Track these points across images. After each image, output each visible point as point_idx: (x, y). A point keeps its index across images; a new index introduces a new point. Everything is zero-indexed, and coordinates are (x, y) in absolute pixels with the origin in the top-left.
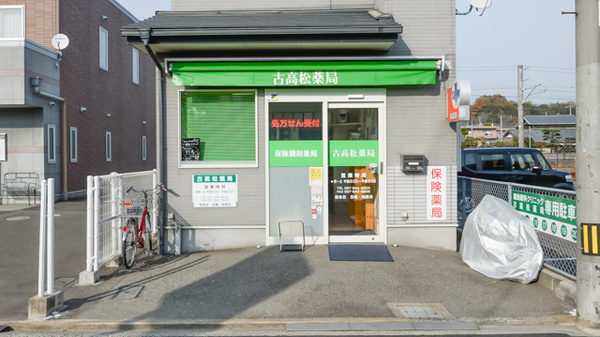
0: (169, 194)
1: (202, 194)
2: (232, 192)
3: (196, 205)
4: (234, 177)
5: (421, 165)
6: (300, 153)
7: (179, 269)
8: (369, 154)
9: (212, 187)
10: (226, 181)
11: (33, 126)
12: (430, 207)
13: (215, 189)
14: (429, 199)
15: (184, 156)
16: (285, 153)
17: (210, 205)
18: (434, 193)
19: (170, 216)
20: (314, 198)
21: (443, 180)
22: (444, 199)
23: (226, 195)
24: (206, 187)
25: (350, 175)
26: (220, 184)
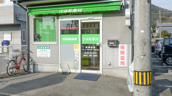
0: (30, 52)
1: (40, 53)
2: (49, 52)
3: (38, 56)
4: (49, 47)
5: (115, 44)
6: (71, 39)
7: (25, 77)
8: (96, 39)
9: (43, 50)
10: (47, 49)
11: (18, 30)
12: (120, 61)
13: (43, 51)
14: (120, 58)
15: (35, 40)
16: (66, 39)
17: (42, 57)
18: (121, 55)
19: (30, 60)
20: (76, 56)
21: (125, 50)
22: (126, 58)
23: (47, 53)
24: (41, 50)
25: (89, 47)
26: (45, 50)
